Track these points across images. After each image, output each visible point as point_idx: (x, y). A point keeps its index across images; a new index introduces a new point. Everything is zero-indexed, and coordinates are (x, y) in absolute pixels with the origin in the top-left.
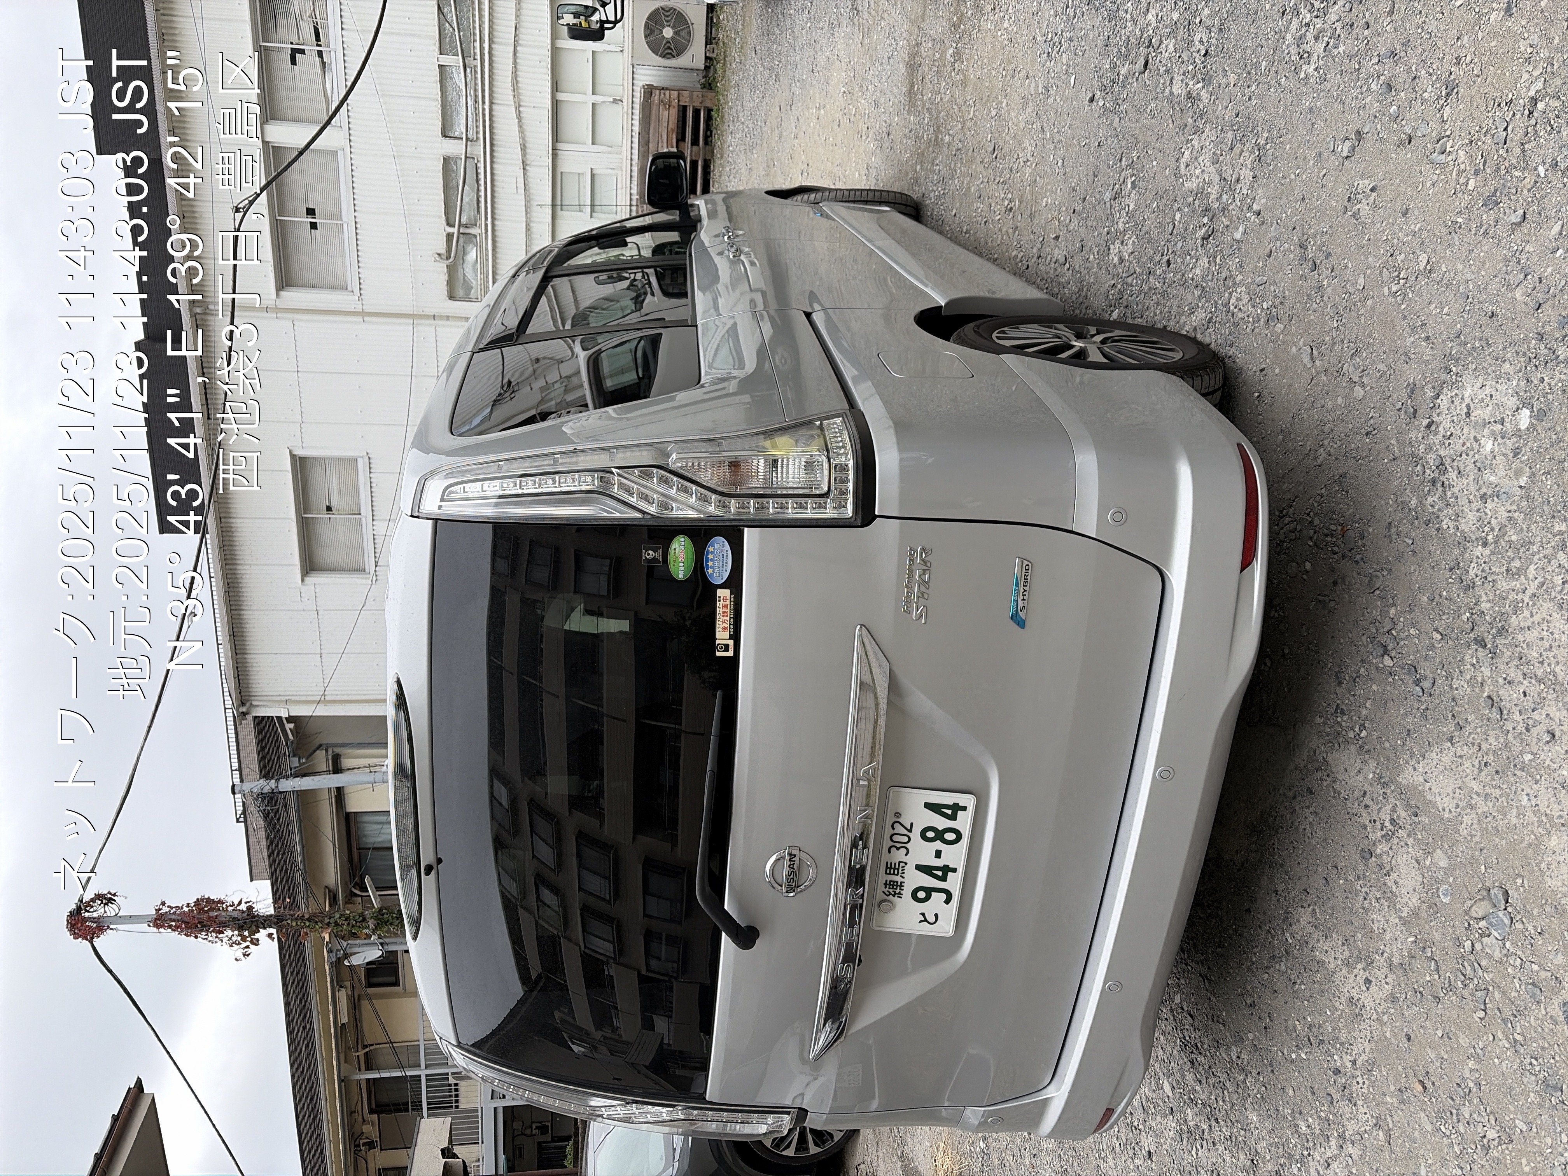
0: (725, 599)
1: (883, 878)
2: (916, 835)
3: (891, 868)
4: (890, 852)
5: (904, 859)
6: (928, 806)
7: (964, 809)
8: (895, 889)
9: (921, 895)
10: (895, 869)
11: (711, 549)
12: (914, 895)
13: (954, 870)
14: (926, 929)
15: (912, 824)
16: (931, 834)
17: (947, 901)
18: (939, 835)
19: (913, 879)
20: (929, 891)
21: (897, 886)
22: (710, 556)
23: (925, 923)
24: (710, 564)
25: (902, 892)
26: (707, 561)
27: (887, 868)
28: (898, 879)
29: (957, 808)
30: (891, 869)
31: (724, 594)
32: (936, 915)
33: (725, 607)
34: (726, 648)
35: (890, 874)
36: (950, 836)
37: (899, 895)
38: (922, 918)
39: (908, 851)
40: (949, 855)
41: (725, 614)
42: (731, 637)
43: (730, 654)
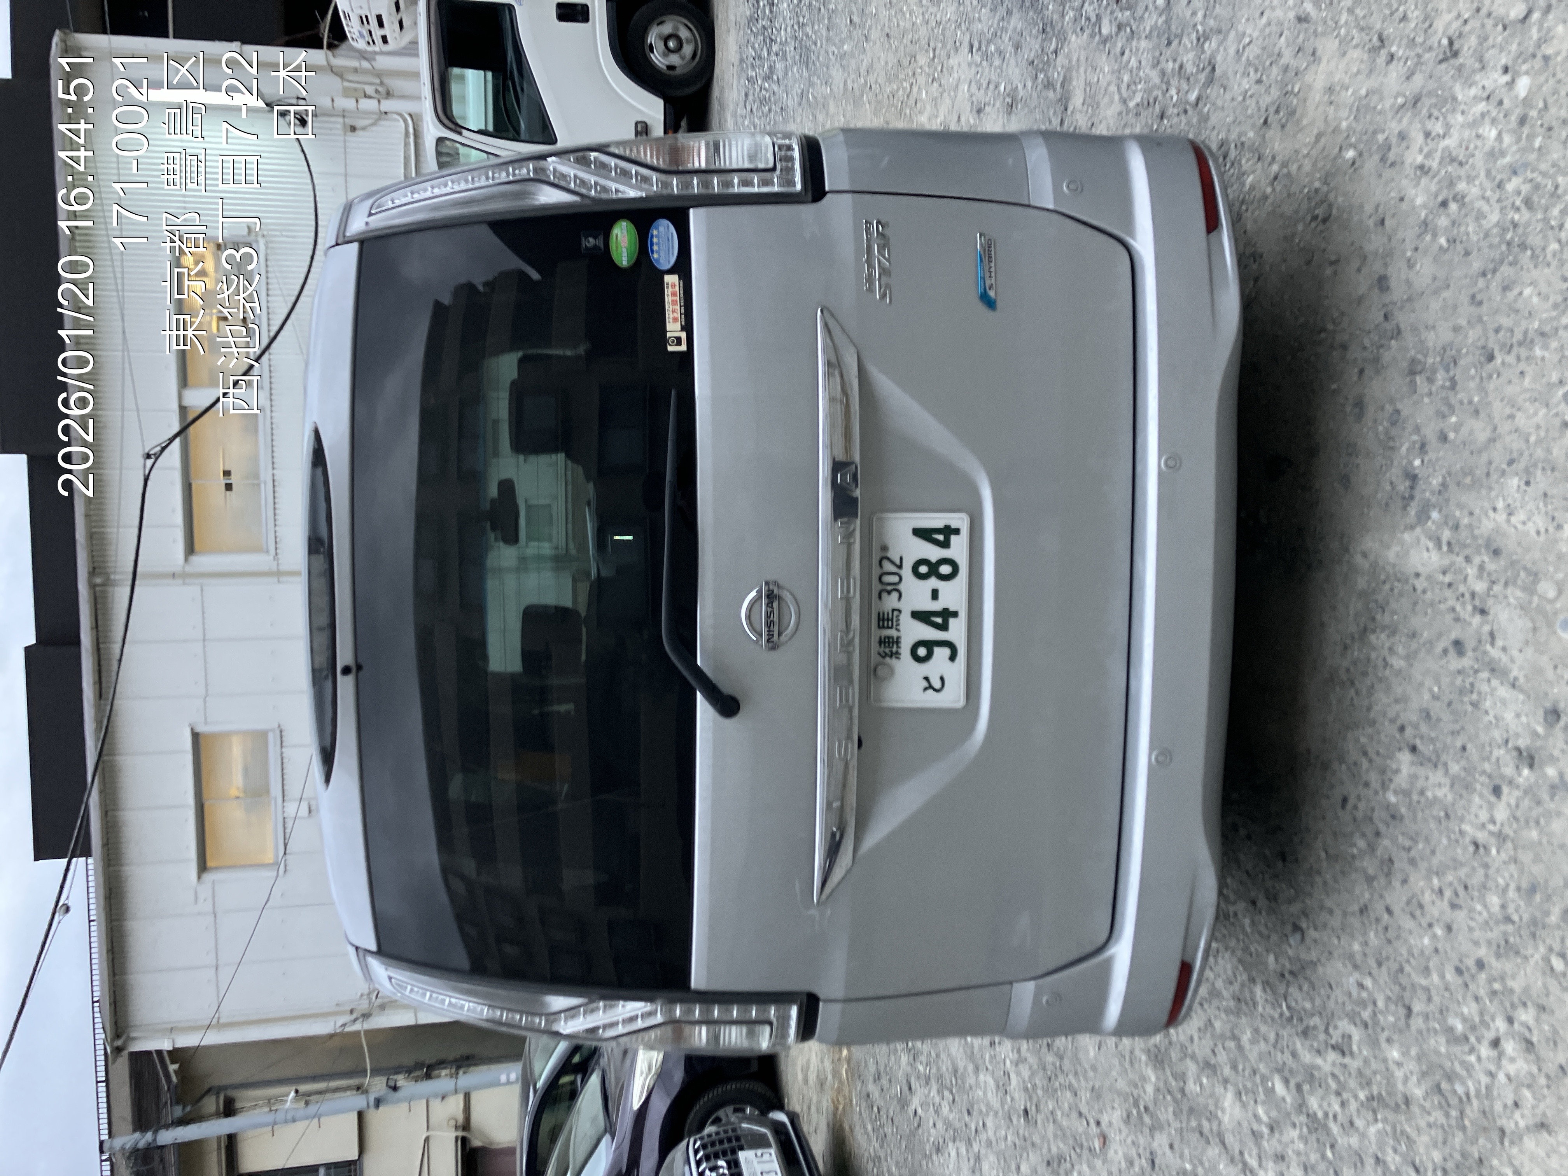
0: (673, 286)
1: (876, 632)
2: (907, 572)
3: (883, 620)
4: (880, 597)
5: (897, 605)
6: (916, 532)
7: (957, 531)
8: (891, 647)
9: (922, 651)
10: (888, 620)
11: (655, 233)
12: (914, 653)
13: (955, 614)
14: (931, 700)
16: (923, 569)
17: (953, 657)
18: (933, 569)
19: (911, 631)
20: (930, 646)
21: (893, 642)
22: (655, 240)
23: (930, 691)
24: (655, 248)
25: (899, 651)
26: (652, 245)
27: (879, 619)
28: (893, 633)
29: (949, 531)
31: (672, 280)
32: (942, 679)
33: (674, 294)
34: (679, 341)
35: (883, 627)
36: (945, 569)
37: (897, 655)
38: (925, 684)
39: (900, 594)
40: (946, 594)
41: (674, 303)
42: (683, 329)
43: (683, 348)
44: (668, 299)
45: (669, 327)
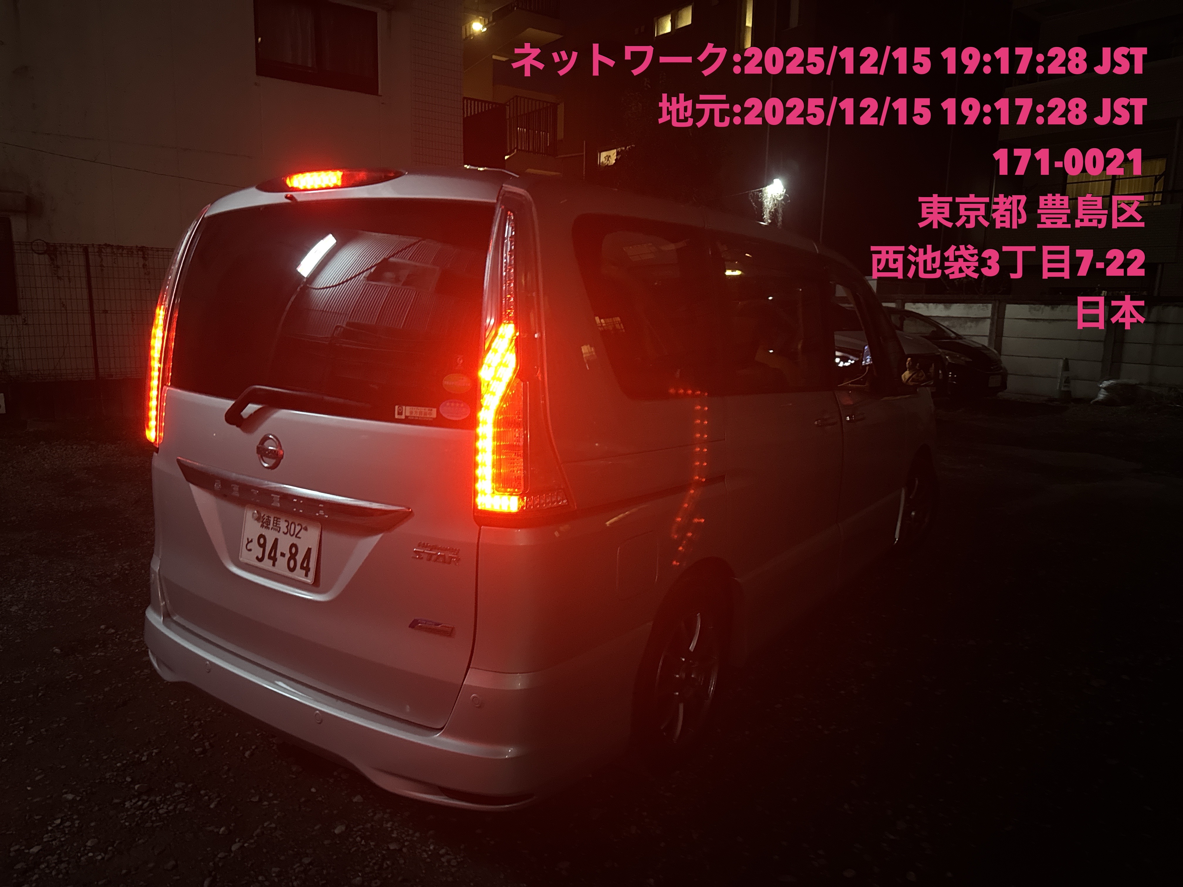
0: (430, 414)
1: (273, 514)
2: (294, 540)
4: (286, 521)
5: (281, 531)
6: (309, 550)
8: (266, 523)
9: (262, 541)
10: (277, 524)
11: (462, 405)
12: (261, 536)
13: (274, 565)
14: (244, 542)
15: (299, 538)
16: (294, 550)
17: (257, 558)
18: (293, 556)
19: (271, 536)
20: (263, 546)
21: (267, 525)
22: (458, 405)
23: (247, 542)
25: (264, 528)
26: (455, 402)
27: (278, 518)
28: (271, 526)
29: (307, 570)
30: (277, 521)
31: (433, 413)
32: (250, 550)
33: (425, 414)
34: (400, 414)
35: (274, 520)
36: (292, 563)
37: (262, 526)
38: (250, 540)
39: (286, 534)
40: (282, 562)
41: (421, 413)
42: (406, 417)
43: (397, 416)
44: (422, 409)
45: (408, 408)
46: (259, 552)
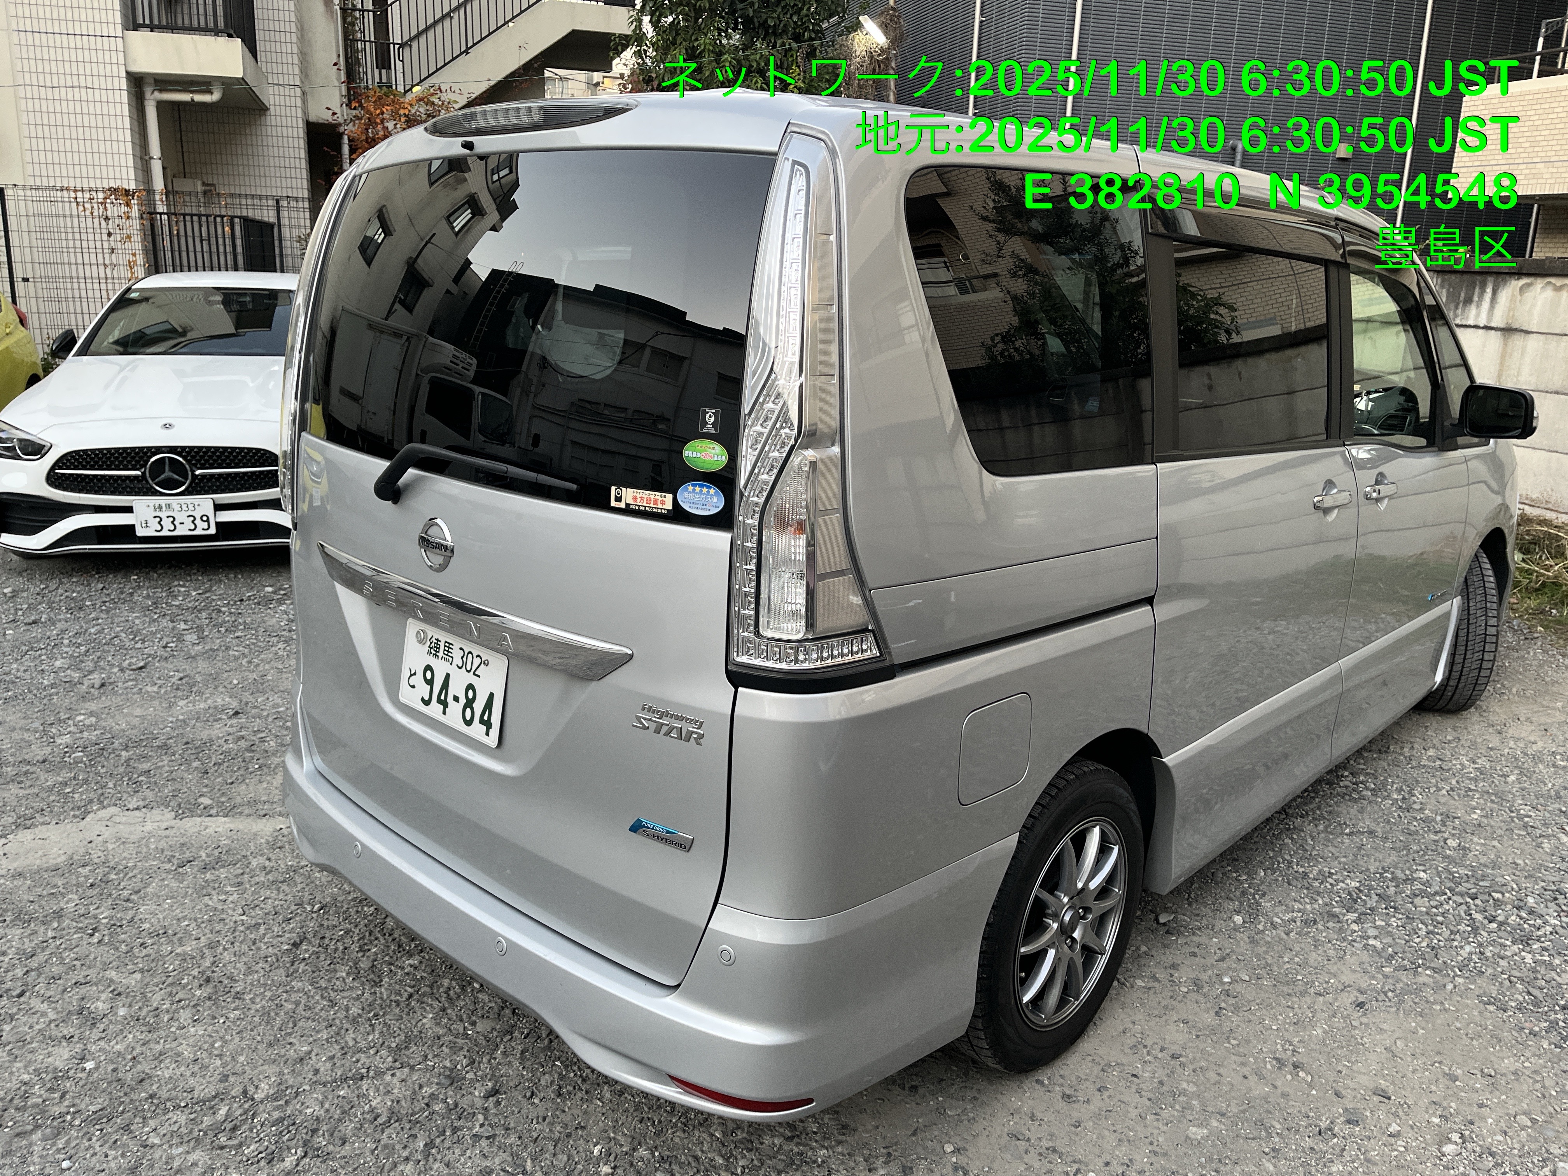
0: (663, 503)
1: (444, 637)
2: (471, 679)
4: (460, 648)
5: (454, 664)
6: (492, 695)
7: (487, 734)
8: (434, 649)
9: (429, 675)
10: (448, 651)
11: (712, 491)
12: (428, 668)
13: (444, 713)
14: (405, 674)
15: (479, 676)
16: (471, 694)
17: (423, 700)
18: (469, 703)
19: (440, 669)
20: (430, 682)
21: (436, 651)
22: (705, 490)
23: (409, 674)
24: (697, 489)
25: (431, 655)
26: (701, 486)
28: (441, 654)
29: (488, 724)
30: (449, 645)
31: (666, 502)
32: (413, 687)
33: (656, 502)
34: (618, 499)
35: (445, 646)
36: (468, 714)
37: (429, 653)
38: (413, 672)
39: (460, 668)
40: (455, 709)
41: (650, 500)
42: (628, 505)
43: (613, 503)
46: (423, 690)
